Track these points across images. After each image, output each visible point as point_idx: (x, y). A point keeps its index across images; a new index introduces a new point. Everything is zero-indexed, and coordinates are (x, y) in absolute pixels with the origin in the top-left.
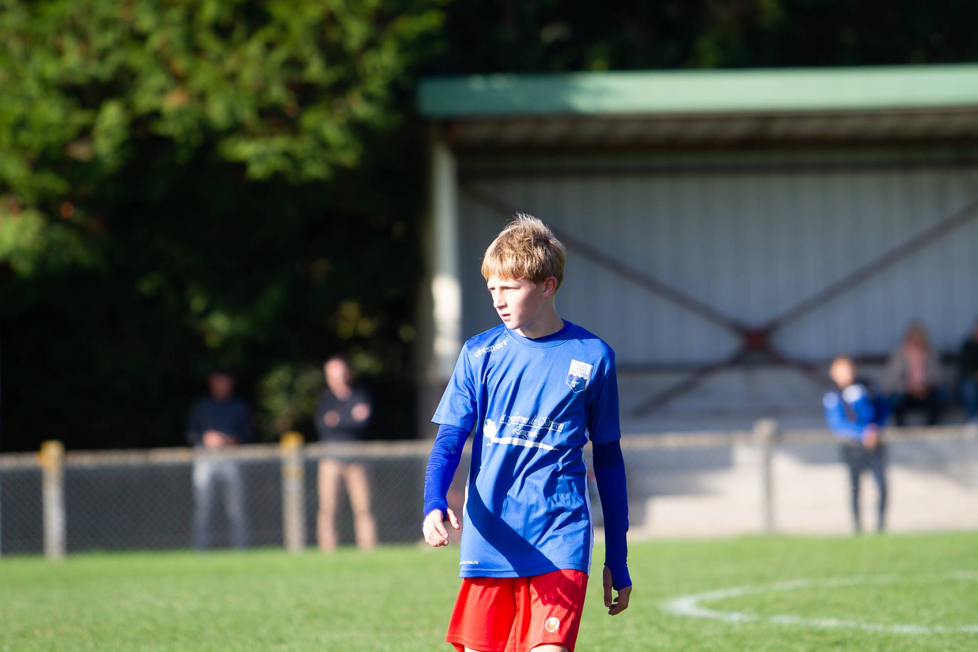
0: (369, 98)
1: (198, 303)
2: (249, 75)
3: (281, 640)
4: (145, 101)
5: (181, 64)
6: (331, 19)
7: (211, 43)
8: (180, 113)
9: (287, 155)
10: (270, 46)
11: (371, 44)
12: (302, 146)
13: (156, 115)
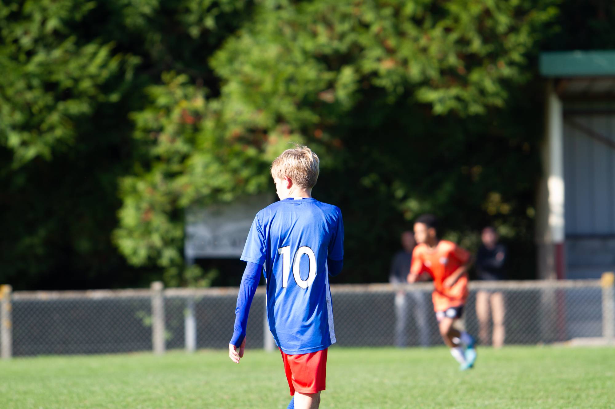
0: (511, 64)
1: (400, 193)
2: (434, 49)
3: (452, 405)
4: (368, 65)
5: (392, 42)
6: (487, 13)
7: (410, 29)
8: (389, 73)
9: (458, 98)
10: (448, 30)
11: (513, 29)
12: (467, 94)
13: (375, 74)
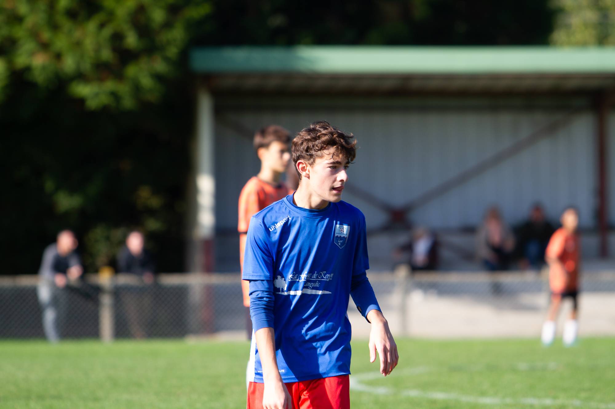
0: (167, 59)
1: (49, 185)
2: (89, 43)
3: (96, 399)
4: (21, 60)
5: (46, 35)
6: (141, 9)
7: (66, 24)
8: (44, 68)
9: (114, 95)
10: (102, 26)
11: (168, 25)
12: (123, 89)
13: (28, 69)
